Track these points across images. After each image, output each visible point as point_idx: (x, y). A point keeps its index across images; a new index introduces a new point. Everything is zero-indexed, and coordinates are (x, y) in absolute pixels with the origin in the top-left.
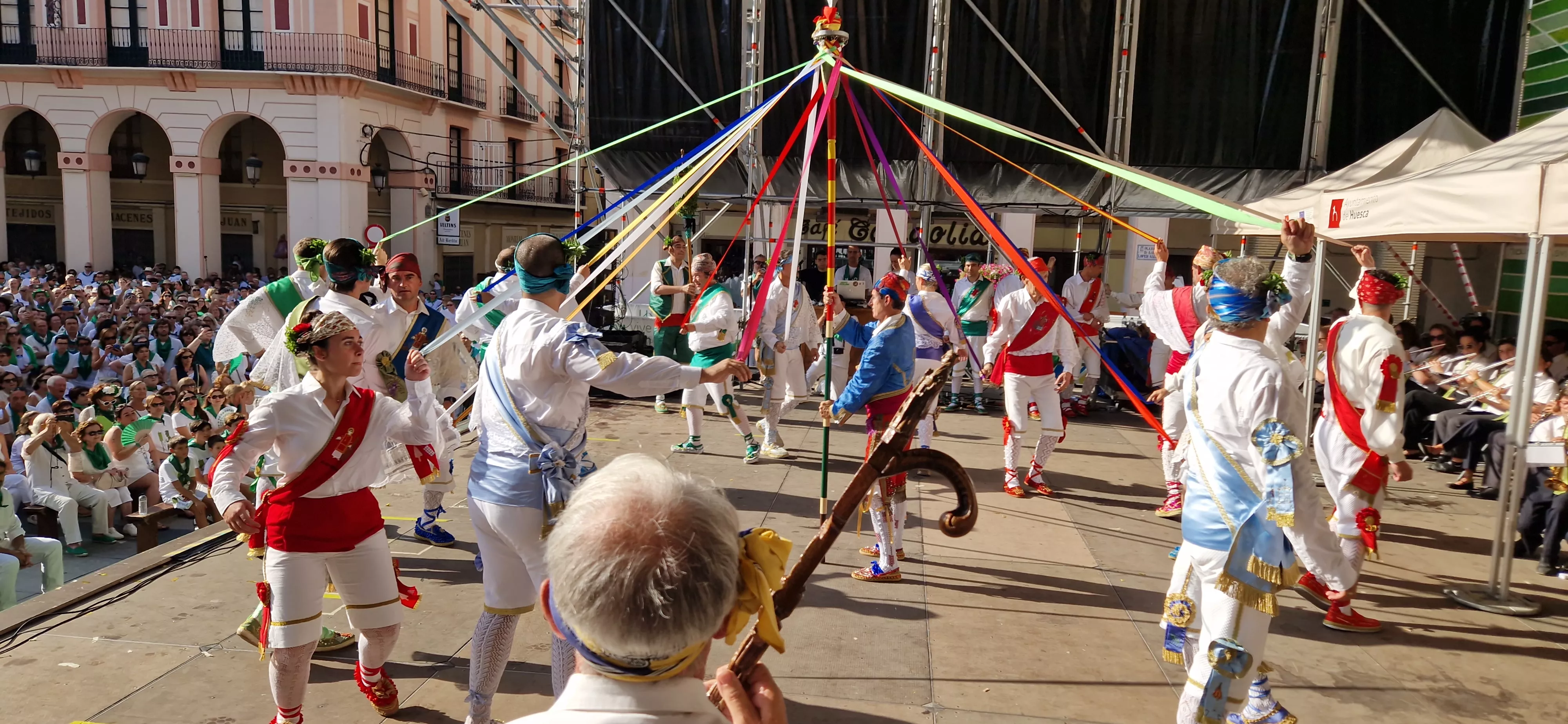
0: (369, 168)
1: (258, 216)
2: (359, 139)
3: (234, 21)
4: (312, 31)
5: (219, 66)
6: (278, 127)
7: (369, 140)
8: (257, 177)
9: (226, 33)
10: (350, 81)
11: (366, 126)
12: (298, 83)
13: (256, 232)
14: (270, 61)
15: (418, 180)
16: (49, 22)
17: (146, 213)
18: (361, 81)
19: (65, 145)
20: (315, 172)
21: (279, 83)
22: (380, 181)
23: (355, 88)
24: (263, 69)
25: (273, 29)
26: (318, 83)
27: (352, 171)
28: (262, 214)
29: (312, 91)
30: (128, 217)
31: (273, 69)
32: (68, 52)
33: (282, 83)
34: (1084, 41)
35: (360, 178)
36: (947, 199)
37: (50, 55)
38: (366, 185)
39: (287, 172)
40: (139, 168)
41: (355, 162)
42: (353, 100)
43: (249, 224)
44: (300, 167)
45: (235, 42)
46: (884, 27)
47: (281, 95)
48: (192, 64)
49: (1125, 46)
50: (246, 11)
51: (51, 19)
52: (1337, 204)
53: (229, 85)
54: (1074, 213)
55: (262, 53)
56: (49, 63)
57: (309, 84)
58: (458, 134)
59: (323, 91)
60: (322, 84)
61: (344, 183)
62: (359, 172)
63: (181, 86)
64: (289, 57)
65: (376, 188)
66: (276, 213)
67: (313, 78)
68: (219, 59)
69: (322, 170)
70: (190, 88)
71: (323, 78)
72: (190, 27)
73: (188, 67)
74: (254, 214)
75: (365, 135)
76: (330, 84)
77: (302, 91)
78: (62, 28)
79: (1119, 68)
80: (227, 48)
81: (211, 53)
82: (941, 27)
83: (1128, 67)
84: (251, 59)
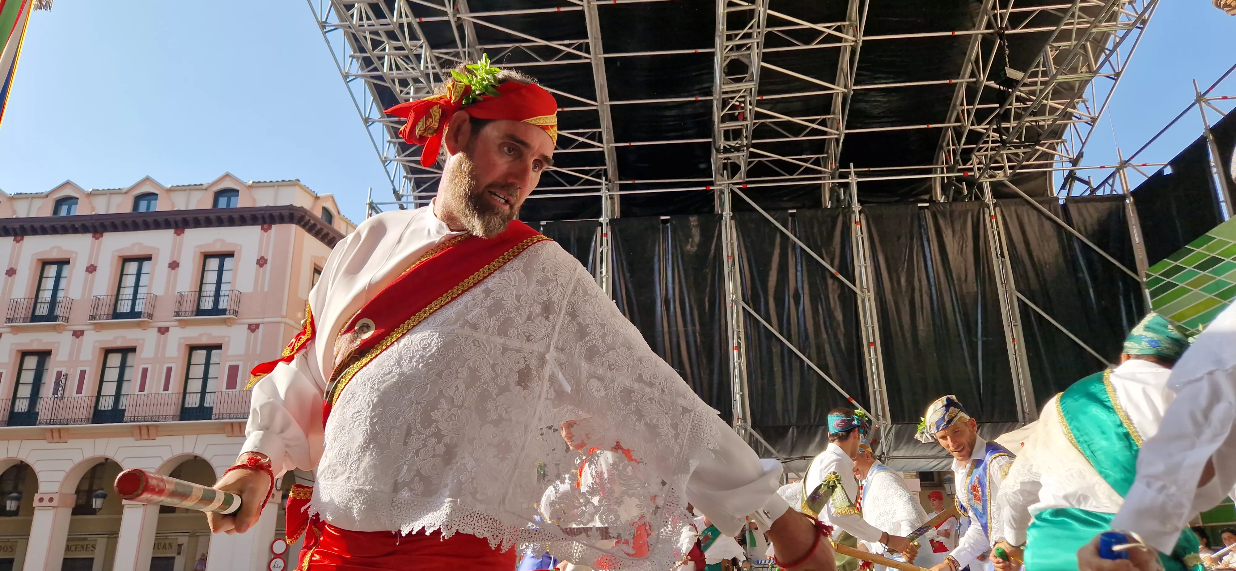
1: (183, 540)
3: (195, 386)
5: (178, 419)
6: (213, 463)
9: (188, 395)
12: (234, 428)
13: (179, 553)
14: (218, 412)
16: (54, 394)
17: (92, 543)
19: (42, 488)
21: (219, 429)
24: (211, 419)
25: (224, 389)
28: (187, 538)
30: (76, 548)
31: (219, 418)
32: (63, 415)
33: (224, 429)
34: (841, 337)
37: (49, 418)
40: (97, 503)
43: (175, 547)
45: (193, 401)
46: (697, 334)
47: (221, 438)
48: (157, 418)
49: (871, 340)
50: (205, 378)
51: (55, 392)
53: (182, 433)
55: (212, 408)
56: (46, 424)
63: (145, 436)
64: (232, 408)
66: (198, 536)
68: (179, 413)
70: (151, 437)
72: (161, 391)
73: (153, 421)
74: (179, 538)
78: (62, 397)
79: (870, 355)
80: (186, 406)
81: (173, 409)
82: (738, 333)
83: (876, 354)
84: (203, 412)
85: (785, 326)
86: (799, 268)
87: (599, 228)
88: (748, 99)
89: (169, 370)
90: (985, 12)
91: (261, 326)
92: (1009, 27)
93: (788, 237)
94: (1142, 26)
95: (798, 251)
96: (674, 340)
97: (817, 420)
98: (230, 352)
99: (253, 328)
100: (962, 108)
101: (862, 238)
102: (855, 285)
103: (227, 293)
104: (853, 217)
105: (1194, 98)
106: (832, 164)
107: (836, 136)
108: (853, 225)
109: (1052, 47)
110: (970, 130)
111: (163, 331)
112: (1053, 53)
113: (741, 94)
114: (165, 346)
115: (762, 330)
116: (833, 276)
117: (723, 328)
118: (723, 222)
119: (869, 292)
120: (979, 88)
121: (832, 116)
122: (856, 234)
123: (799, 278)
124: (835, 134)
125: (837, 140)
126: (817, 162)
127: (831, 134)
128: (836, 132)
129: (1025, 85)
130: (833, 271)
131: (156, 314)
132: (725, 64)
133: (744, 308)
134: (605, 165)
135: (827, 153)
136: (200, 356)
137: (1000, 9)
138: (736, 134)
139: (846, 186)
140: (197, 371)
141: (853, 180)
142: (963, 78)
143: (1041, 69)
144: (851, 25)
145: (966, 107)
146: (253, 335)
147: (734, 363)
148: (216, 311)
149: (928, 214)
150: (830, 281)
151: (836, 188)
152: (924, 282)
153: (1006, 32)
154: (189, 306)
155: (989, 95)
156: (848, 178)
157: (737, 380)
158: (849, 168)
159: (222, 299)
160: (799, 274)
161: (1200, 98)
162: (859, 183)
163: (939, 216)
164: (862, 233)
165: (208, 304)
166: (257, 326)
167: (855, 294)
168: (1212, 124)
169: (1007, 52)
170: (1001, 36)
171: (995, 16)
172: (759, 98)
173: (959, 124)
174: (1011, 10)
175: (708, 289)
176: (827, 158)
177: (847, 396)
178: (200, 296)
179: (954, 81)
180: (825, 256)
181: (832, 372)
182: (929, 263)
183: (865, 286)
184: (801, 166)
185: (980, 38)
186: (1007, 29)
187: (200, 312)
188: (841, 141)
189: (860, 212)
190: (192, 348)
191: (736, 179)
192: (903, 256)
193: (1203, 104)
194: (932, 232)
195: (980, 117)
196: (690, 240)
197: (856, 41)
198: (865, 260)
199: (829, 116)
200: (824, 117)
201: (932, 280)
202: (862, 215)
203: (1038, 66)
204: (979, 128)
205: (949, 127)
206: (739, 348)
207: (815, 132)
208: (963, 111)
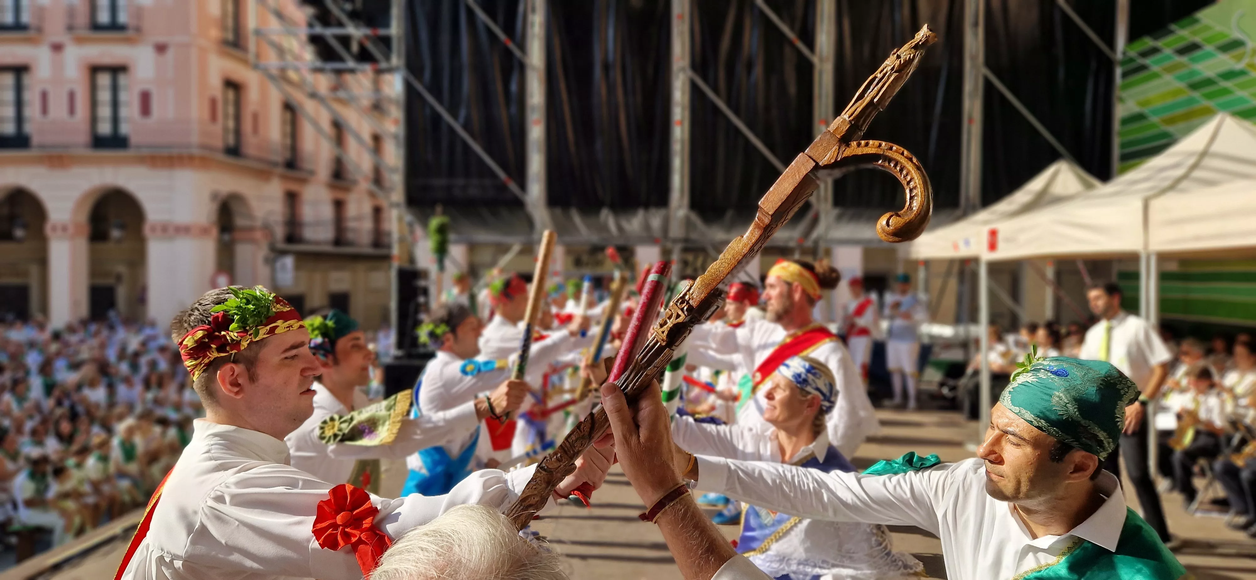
0: (217, 227)
1: (121, 269)
2: (209, 204)
3: (105, 112)
4: (171, 118)
5: (91, 148)
6: (140, 196)
7: (217, 205)
8: (121, 237)
9: (97, 121)
10: (202, 158)
11: (215, 193)
12: (158, 161)
13: (119, 283)
14: (135, 142)
15: (258, 235)
17: (23, 270)
18: (211, 157)
20: (171, 231)
21: (141, 160)
22: (226, 237)
23: (206, 163)
24: (128, 150)
25: (138, 117)
26: (175, 160)
27: (203, 230)
28: (125, 267)
29: (170, 167)
31: (137, 149)
33: (144, 160)
34: (792, 114)
35: (209, 235)
36: (694, 236)
38: (214, 241)
39: (147, 232)
40: (19, 233)
41: (205, 223)
42: (205, 173)
43: (114, 276)
44: (159, 228)
45: (105, 128)
46: (639, 106)
47: (143, 170)
49: (823, 118)
50: (115, 105)
52: (993, 234)
53: (99, 162)
54: (792, 244)
55: (127, 137)
57: (167, 161)
58: (292, 198)
59: (179, 166)
60: (178, 160)
61: (196, 239)
62: (208, 230)
63: (58, 165)
65: (223, 243)
68: (91, 142)
69: (178, 230)
70: (65, 167)
72: (67, 117)
74: (117, 268)
75: (214, 200)
76: (185, 160)
77: (161, 166)
80: (98, 132)
81: (84, 137)
82: (683, 108)
84: (118, 141)
85: (734, 99)
86: (755, 32)
89: (72, 94)
91: (170, 47)
96: (613, 111)
98: (138, 76)
99: (161, 48)
102: (814, 55)
111: (57, 48)
114: (62, 66)
115: (709, 104)
116: (790, 44)
123: (754, 43)
130: (792, 36)
131: (45, 28)
133: (691, 78)
136: (104, 80)
140: (105, 96)
146: (162, 56)
147: (676, 138)
148: (114, 26)
150: (787, 50)
154: (82, 19)
157: (678, 157)
159: (119, 12)
160: (755, 39)
165: (104, 17)
166: (165, 47)
167: (813, 65)
175: (653, 54)
178: (93, 8)
180: (784, 17)
182: (897, 31)
183: (824, 56)
187: (96, 27)
190: (95, 70)
192: (870, 22)
206: (682, 122)
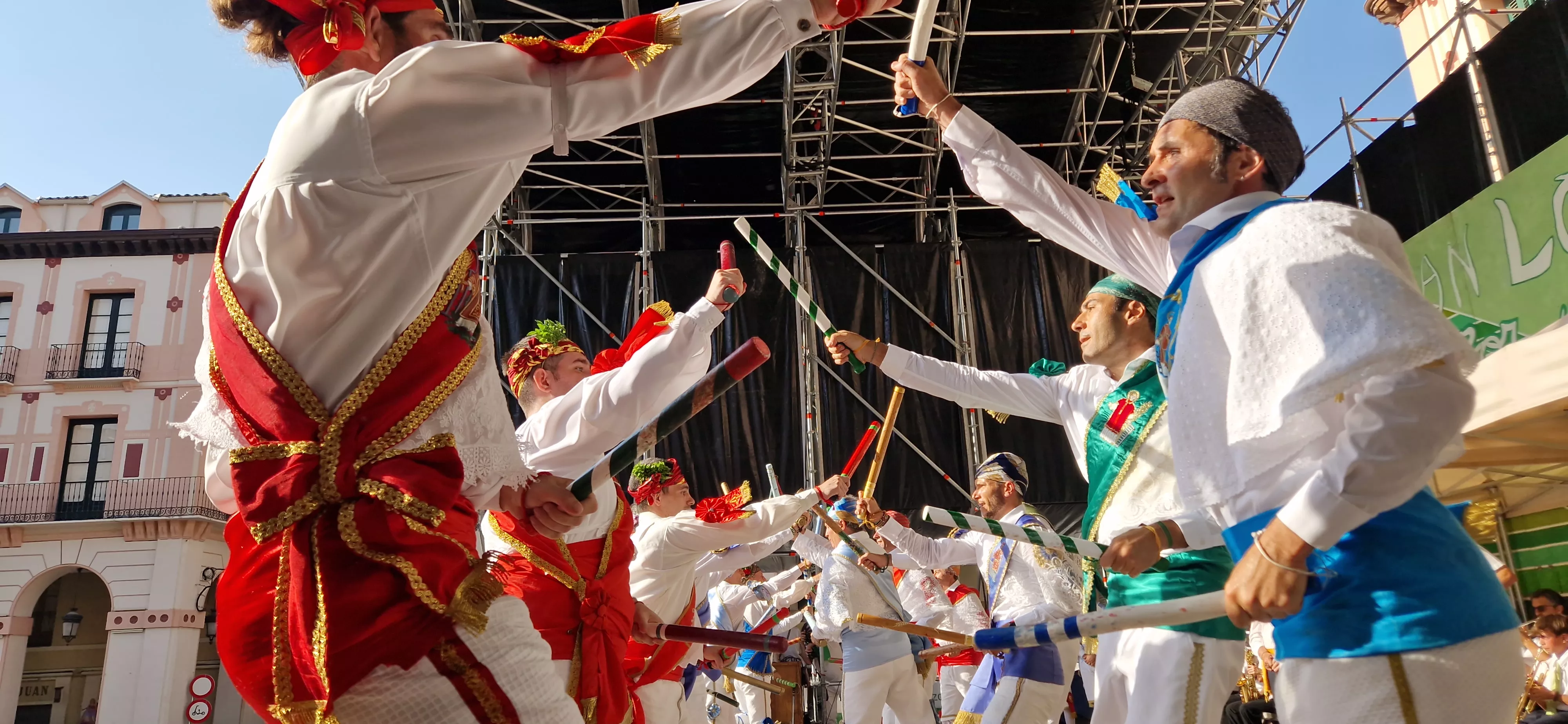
0: (204, 614)
1: (63, 681)
2: (199, 582)
3: (77, 473)
4: (163, 476)
5: (53, 518)
6: (107, 577)
7: (209, 583)
8: (73, 634)
9: (67, 486)
10: (198, 522)
11: (208, 569)
12: (139, 529)
13: (57, 700)
14: (111, 508)
18: (209, 523)
20: (143, 621)
21: (117, 531)
22: (213, 627)
23: (201, 529)
24: (102, 518)
25: (121, 477)
26: (162, 528)
27: (186, 618)
28: (69, 678)
29: (153, 537)
31: (113, 517)
33: (122, 530)
35: (193, 625)
38: (198, 632)
39: (110, 624)
41: (190, 608)
42: (198, 543)
43: (51, 692)
44: (126, 618)
45: (75, 493)
46: (762, 399)
47: (118, 543)
48: (23, 518)
50: (93, 462)
53: (60, 537)
55: (103, 503)
57: (150, 529)
59: (166, 536)
60: (165, 528)
61: (175, 631)
62: (193, 618)
63: (5, 542)
64: (133, 503)
65: (208, 636)
66: (85, 676)
67: (156, 523)
68: (54, 511)
69: (152, 618)
70: (14, 544)
71: (168, 523)
72: (28, 481)
73: (17, 522)
74: (57, 679)
75: (205, 578)
76: (175, 527)
77: (142, 536)
79: (970, 423)
80: (66, 500)
81: (46, 505)
82: (813, 396)
83: (977, 422)
84: (91, 508)
85: (869, 387)
86: (887, 317)
87: (638, 264)
88: (827, 104)
89: (40, 452)
90: (1110, 7)
91: (174, 391)
92: (1136, 26)
93: (874, 277)
94: (1285, 32)
95: (886, 296)
96: (734, 405)
97: (906, 504)
98: (128, 427)
99: (162, 394)
100: (1080, 124)
101: (963, 281)
102: (954, 339)
103: (124, 347)
104: (952, 254)
105: (1340, 119)
106: (929, 188)
107: (933, 154)
108: (952, 263)
109: (1185, 52)
110: (1090, 151)
111: (30, 398)
112: (1185, 59)
113: (817, 97)
114: (33, 418)
115: (842, 394)
116: (927, 326)
117: (794, 390)
118: (796, 259)
119: (969, 346)
120: (1101, 100)
121: (928, 129)
122: (956, 276)
123: (887, 329)
124: (932, 152)
125: (935, 160)
126: (910, 186)
127: (928, 151)
128: (933, 149)
129: (1153, 97)
130: (928, 320)
131: (18, 375)
132: (797, 58)
133: (819, 366)
134: (646, 183)
135: (922, 175)
136: (85, 432)
137: (1126, 4)
138: (811, 148)
139: (945, 216)
140: (80, 453)
141: (952, 209)
142: (1083, 87)
143: (1172, 78)
144: (951, 16)
145: (1085, 123)
146: (162, 402)
147: (807, 434)
148: (108, 370)
149: (1039, 251)
150: (924, 333)
151: (933, 219)
152: (1034, 334)
153: (1133, 32)
154: (68, 364)
155: (1113, 109)
156: (946, 206)
157: (811, 455)
158: (949, 194)
159: (116, 354)
160: (887, 323)
161: (1346, 119)
162: (959, 213)
163: (1052, 255)
164: (962, 274)
165: (96, 361)
166: (169, 391)
167: (954, 348)
168: (1359, 150)
169: (1134, 57)
170: (1128, 37)
171: (1121, 12)
172: (840, 103)
173: (1077, 143)
174: (1139, 6)
175: (776, 342)
176: (923, 181)
177: (943, 473)
178: (84, 350)
179: (1071, 91)
180: (917, 301)
181: (924, 444)
182: (1040, 312)
183: (965, 339)
184: (892, 190)
185: (1103, 37)
186: (1135, 30)
187: (83, 372)
188: (939, 160)
189: (960, 248)
190: (74, 422)
191: (811, 205)
192: (1010, 303)
193: (1350, 126)
194: (1044, 274)
195: (1102, 135)
196: (754, 280)
197: (957, 37)
198: (965, 308)
199: (925, 130)
200: (919, 130)
201: (1043, 332)
202: (963, 252)
203: (1168, 75)
204: (1100, 149)
205: (1065, 147)
206: (813, 415)
207: (907, 148)
208: (1082, 127)
